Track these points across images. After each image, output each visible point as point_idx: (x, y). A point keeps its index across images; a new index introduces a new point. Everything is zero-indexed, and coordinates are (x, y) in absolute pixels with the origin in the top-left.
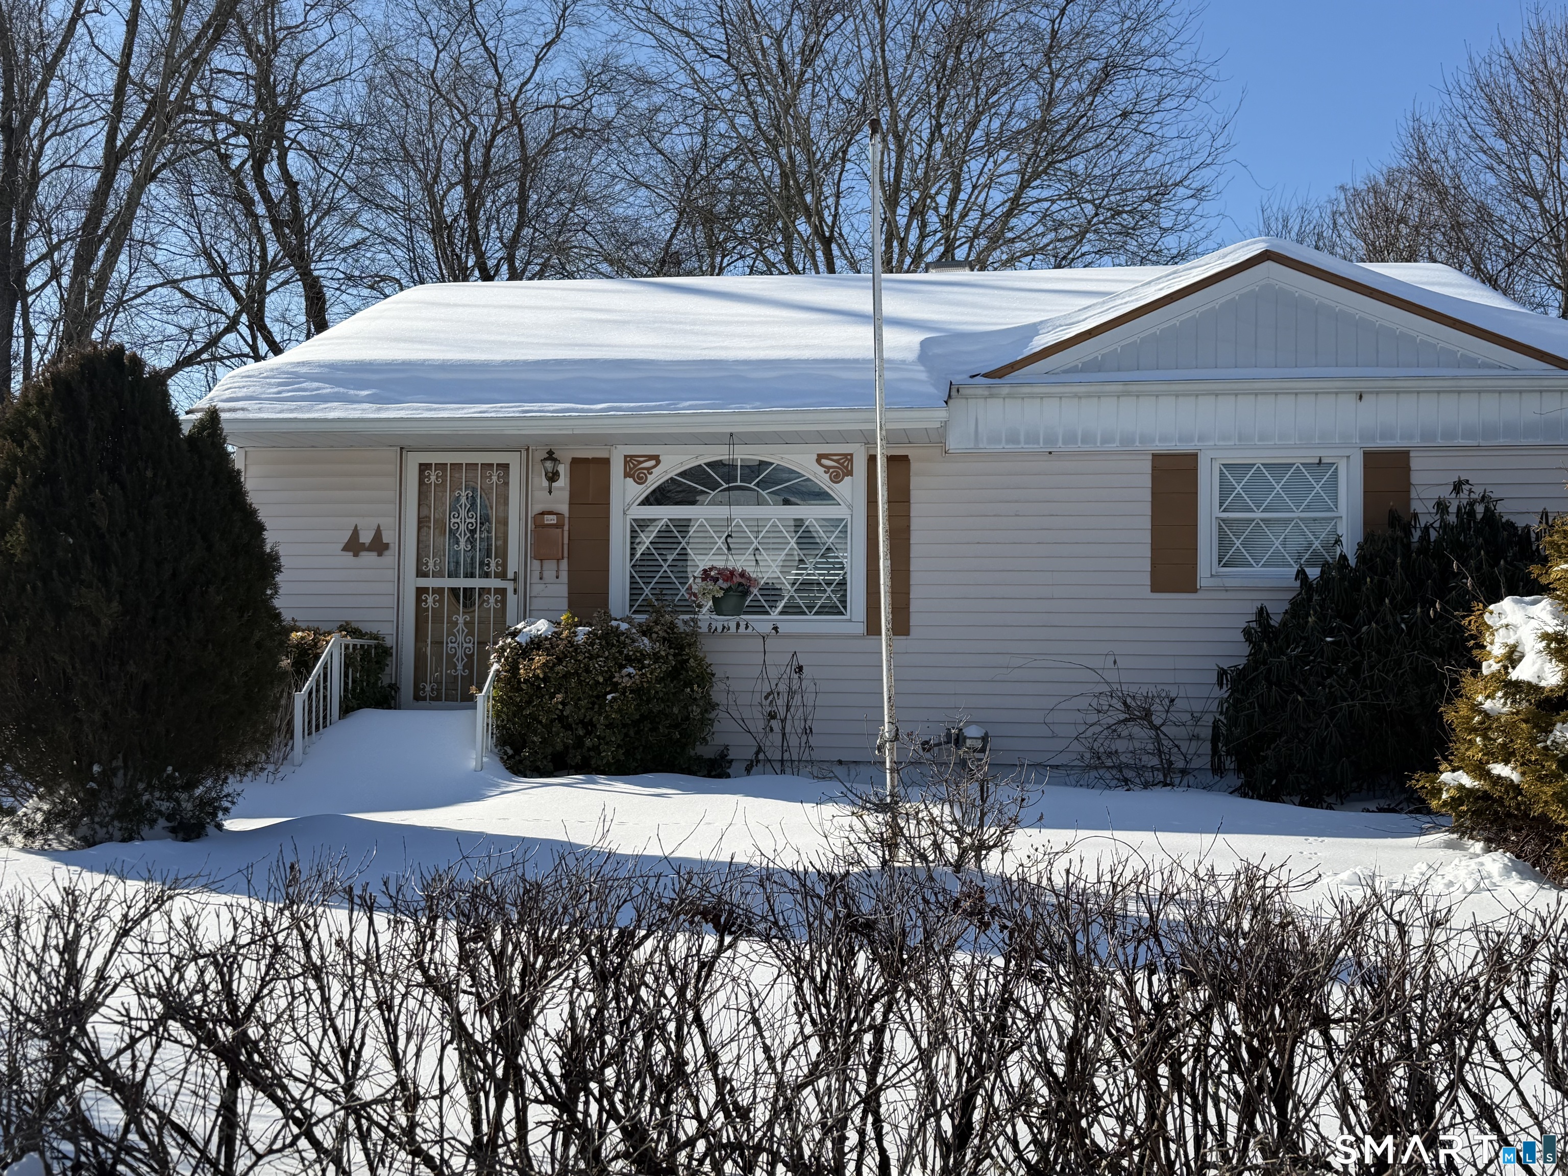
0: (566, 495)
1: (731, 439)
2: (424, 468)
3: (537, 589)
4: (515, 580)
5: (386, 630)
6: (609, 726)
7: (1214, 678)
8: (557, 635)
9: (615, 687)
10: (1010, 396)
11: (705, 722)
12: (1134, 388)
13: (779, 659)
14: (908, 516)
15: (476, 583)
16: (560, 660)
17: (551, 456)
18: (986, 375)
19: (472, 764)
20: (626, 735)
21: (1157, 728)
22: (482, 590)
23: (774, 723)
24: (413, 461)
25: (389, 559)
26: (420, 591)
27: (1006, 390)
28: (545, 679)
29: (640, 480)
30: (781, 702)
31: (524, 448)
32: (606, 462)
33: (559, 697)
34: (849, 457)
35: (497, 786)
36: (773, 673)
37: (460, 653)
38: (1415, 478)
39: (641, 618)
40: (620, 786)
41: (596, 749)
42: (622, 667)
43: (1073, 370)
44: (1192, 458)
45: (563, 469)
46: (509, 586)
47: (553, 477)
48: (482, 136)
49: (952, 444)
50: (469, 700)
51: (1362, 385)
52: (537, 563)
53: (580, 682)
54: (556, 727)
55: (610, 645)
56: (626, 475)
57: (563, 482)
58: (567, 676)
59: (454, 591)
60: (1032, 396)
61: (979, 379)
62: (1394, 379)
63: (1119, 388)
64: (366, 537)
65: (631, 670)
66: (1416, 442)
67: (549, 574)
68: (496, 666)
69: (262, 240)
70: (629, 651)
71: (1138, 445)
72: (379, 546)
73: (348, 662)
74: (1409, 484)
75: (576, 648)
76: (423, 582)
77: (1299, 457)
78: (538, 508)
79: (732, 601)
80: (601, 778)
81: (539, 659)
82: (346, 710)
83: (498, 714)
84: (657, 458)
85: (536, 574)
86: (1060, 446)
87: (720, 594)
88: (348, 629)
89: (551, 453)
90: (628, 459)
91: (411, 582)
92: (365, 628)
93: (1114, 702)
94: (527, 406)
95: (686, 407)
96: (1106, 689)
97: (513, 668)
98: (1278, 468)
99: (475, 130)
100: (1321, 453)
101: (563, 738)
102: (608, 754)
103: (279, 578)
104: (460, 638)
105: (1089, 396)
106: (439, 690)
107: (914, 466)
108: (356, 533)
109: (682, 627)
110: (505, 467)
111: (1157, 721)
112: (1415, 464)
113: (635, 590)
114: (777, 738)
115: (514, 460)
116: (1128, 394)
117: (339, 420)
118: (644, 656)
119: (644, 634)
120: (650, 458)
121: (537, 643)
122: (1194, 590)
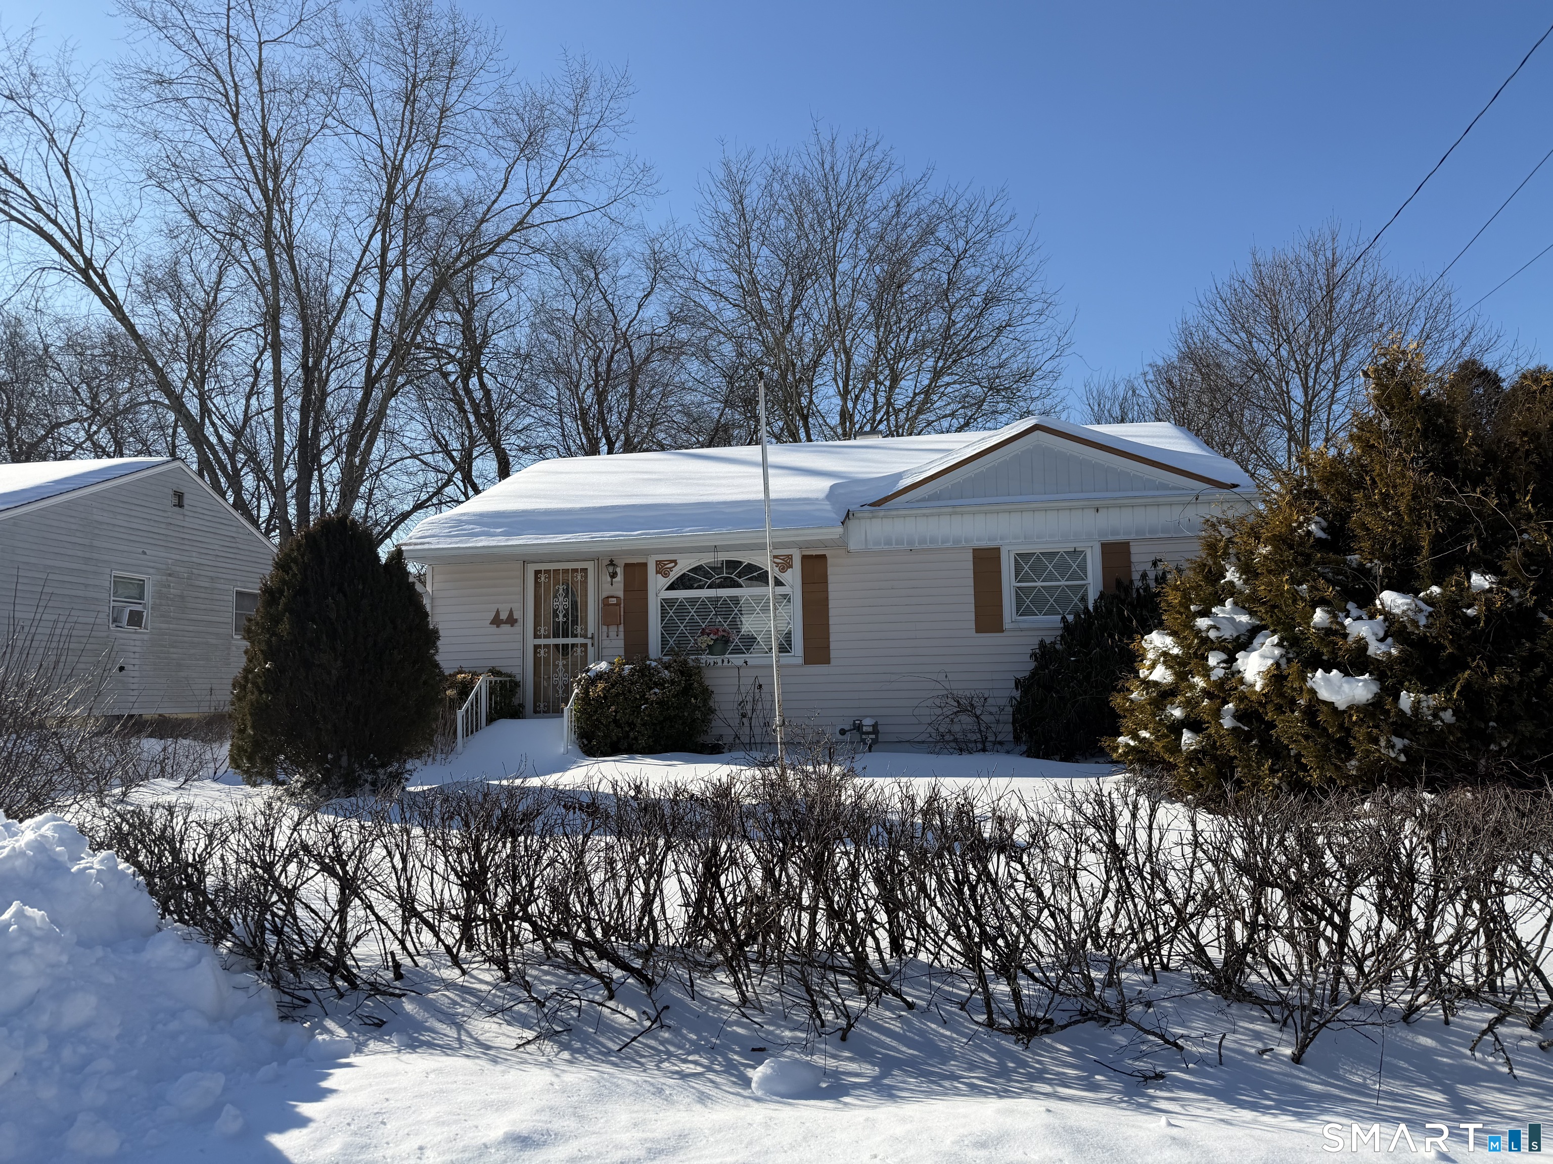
0: (621, 586)
1: (716, 549)
2: (537, 572)
3: (606, 643)
4: (592, 638)
5: (516, 671)
6: (644, 725)
7: (1013, 685)
8: (612, 670)
9: (646, 701)
10: (885, 517)
11: (706, 721)
12: (958, 509)
13: (747, 681)
14: (826, 591)
15: (569, 641)
16: (613, 686)
17: (612, 563)
18: (870, 505)
19: (562, 750)
20: (655, 730)
21: (977, 717)
22: (573, 645)
23: (744, 720)
24: (531, 569)
25: (518, 628)
26: (536, 647)
27: (882, 513)
28: (605, 697)
29: (666, 575)
30: (749, 707)
31: (595, 558)
32: (645, 565)
33: (613, 708)
34: (790, 557)
35: (575, 762)
36: (743, 689)
37: (561, 683)
38: (1134, 559)
39: (666, 659)
40: (649, 760)
41: (636, 739)
42: (651, 689)
43: (923, 500)
44: (997, 550)
45: (619, 570)
46: (589, 642)
47: (613, 575)
48: (605, 355)
49: (852, 547)
50: (559, 712)
51: (1097, 503)
52: (605, 628)
53: (626, 699)
54: (612, 726)
55: (643, 675)
56: (657, 572)
57: (620, 578)
58: (618, 695)
59: (557, 646)
60: (898, 516)
61: (866, 508)
62: (1116, 499)
63: (950, 510)
64: (504, 616)
65: (657, 690)
66: (1133, 536)
67: (613, 634)
68: (576, 691)
69: (469, 427)
70: (655, 679)
71: (963, 544)
72: (511, 621)
73: (492, 691)
74: (1130, 562)
75: (623, 678)
76: (538, 642)
77: (1061, 548)
78: (605, 594)
79: (719, 647)
80: (638, 756)
81: (601, 685)
82: (490, 720)
83: (578, 719)
84: (675, 562)
85: (605, 634)
86: (917, 546)
87: (711, 643)
88: (494, 672)
89: (611, 561)
90: (658, 563)
91: (531, 642)
92: (504, 670)
93: (949, 700)
94: (594, 534)
95: (688, 531)
96: (946, 692)
97: (586, 692)
98: (1051, 555)
99: (601, 351)
100: (1074, 545)
101: (616, 733)
102: (642, 742)
103: (439, 643)
104: (560, 675)
105: (932, 515)
106: (548, 707)
107: (830, 561)
108: (498, 612)
109: (691, 664)
110: (585, 570)
111: (978, 712)
112: (1133, 550)
113: (664, 642)
114: (746, 730)
115: (589, 566)
116: (956, 513)
117: (484, 547)
118: (665, 682)
119: (666, 668)
120: (671, 561)
121: (600, 676)
122: (1003, 631)
